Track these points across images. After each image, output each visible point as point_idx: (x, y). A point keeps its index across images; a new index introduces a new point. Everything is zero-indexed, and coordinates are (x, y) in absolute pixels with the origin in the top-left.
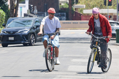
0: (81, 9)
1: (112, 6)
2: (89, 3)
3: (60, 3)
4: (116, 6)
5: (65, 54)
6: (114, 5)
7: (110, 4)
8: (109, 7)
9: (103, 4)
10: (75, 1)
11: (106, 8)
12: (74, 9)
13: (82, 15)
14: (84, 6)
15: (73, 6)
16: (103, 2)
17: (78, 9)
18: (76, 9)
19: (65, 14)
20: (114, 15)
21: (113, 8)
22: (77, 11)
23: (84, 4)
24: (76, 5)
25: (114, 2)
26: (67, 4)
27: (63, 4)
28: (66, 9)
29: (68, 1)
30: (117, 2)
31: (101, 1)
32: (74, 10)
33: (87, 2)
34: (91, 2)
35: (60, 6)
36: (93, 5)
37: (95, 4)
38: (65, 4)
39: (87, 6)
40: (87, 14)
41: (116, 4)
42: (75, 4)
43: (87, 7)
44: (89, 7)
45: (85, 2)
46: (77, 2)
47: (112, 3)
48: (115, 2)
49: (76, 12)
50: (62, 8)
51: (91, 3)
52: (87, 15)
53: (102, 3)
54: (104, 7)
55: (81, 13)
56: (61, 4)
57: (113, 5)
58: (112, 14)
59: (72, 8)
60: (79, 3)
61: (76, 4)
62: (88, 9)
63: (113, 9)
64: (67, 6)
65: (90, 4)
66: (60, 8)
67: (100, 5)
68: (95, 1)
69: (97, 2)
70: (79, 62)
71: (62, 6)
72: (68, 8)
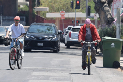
0: (43, 12)
1: (80, 10)
2: (53, 5)
3: (18, 4)
4: (85, 9)
5: (25, 67)
6: (83, 8)
7: (78, 7)
8: (77, 10)
9: (70, 6)
10: (36, 3)
11: (73, 12)
12: (36, 12)
13: (45, 20)
14: (47, 9)
15: (35, 9)
16: (70, 4)
17: (39, 12)
18: (37, 12)
19: (24, 18)
20: (82, 20)
21: (81, 11)
22: (39, 15)
23: (47, 7)
24: (38, 8)
25: (82, 4)
26: (27, 7)
27: (22, 6)
28: (26, 12)
29: (28, 3)
30: (87, 5)
31: (67, 4)
32: (36, 14)
33: (50, 3)
34: (56, 4)
35: (18, 8)
36: (58, 7)
37: (60, 7)
38: (24, 6)
39: (51, 8)
40: (51, 18)
41: (85, 7)
42: (36, 6)
43: (51, 10)
44: (54, 10)
45: (48, 4)
46: (39, 4)
47: (81, 6)
48: (84, 4)
49: (37, 16)
50: (21, 11)
51: (56, 6)
52: (51, 20)
53: (68, 6)
54: (71, 10)
55: (44, 17)
56: (19, 6)
57: (81, 8)
58: (80, 18)
59: (33, 11)
60: (42, 5)
61: (38, 6)
62: (51, 12)
63: (81, 13)
64: (27, 9)
65: (54, 7)
66: (18, 10)
67: (67, 8)
68: (60, 3)
69: (63, 4)
70: (41, 76)
71: (21, 8)
72: (28, 11)
